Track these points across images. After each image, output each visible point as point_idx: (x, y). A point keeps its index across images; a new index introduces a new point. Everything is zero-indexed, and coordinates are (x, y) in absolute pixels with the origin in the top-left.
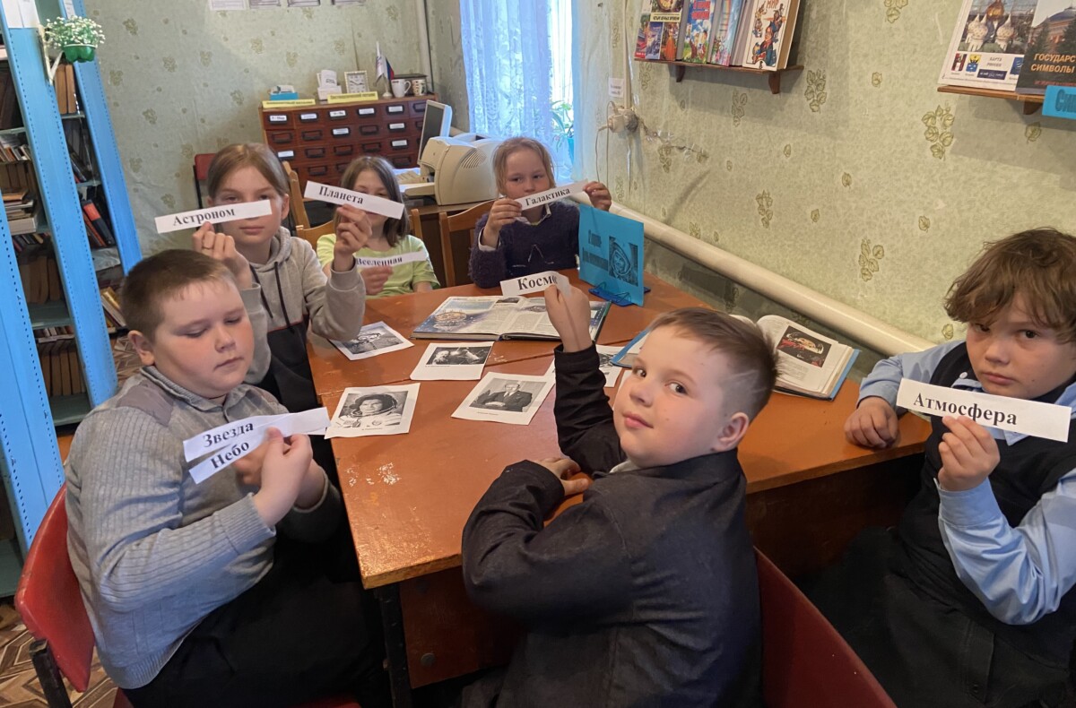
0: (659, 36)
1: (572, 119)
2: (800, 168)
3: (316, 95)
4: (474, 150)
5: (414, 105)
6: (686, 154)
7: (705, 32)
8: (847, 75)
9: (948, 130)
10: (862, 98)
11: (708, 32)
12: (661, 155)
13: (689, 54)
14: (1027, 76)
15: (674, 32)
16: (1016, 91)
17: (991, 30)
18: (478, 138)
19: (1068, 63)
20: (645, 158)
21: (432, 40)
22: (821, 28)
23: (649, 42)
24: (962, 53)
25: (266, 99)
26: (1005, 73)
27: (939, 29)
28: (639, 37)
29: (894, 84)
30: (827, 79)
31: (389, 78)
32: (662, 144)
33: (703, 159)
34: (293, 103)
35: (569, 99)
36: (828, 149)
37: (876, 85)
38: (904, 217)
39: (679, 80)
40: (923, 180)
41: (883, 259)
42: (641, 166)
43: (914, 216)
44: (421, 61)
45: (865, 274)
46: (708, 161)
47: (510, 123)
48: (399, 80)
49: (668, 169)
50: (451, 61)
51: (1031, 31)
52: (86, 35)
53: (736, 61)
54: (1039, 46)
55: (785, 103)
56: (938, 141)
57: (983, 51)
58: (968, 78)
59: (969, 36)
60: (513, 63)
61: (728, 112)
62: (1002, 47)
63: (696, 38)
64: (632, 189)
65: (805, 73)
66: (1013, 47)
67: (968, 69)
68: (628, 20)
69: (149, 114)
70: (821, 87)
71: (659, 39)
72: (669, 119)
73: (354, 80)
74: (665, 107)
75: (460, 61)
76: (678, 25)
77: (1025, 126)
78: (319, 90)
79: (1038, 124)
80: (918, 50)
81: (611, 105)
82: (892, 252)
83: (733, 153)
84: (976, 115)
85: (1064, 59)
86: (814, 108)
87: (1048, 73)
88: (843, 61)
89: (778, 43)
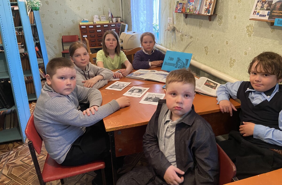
0: (181, 6)
1: (158, 28)
2: (215, 40)
3: (93, 21)
4: (133, 36)
5: (118, 25)
6: (187, 37)
7: (193, 5)
8: (228, 16)
9: (252, 30)
10: (231, 22)
11: (194, 6)
12: (181, 37)
13: (188, 11)
14: (271, 16)
15: (185, 5)
16: (268, 19)
17: (263, 5)
18: (134, 33)
19: (281, 13)
20: (177, 38)
21: (123, 8)
22: (222, 5)
23: (179, 8)
24: (256, 10)
25: (80, 22)
26: (266, 15)
27: (251, 5)
28: (176, 7)
29: (239, 19)
30: (223, 18)
31: (112, 18)
32: (181, 34)
33: (191, 38)
34: (87, 23)
35: (158, 23)
36: (223, 35)
37: (235, 19)
38: (241, 52)
39: (186, 18)
40: (246, 43)
41: (235, 62)
42: (175, 40)
43: (243, 51)
44: (120, 13)
45: (231, 66)
46: (193, 38)
47: (142, 29)
48: (114, 18)
49: (182, 40)
50: (128, 13)
51: (272, 5)
52: (37, 4)
53: (200, 13)
54: (274, 8)
55: (212, 23)
56: (250, 33)
57: (261, 10)
58: (257, 16)
59: (257, 6)
60: (144, 13)
61: (198, 26)
62: (265, 9)
63: (190, 7)
64: (173, 46)
65: (217, 16)
66: (268, 9)
67: (257, 14)
68: (173, 3)
69: (51, 25)
70: (221, 19)
71: (181, 7)
72: (183, 28)
73: (103, 18)
74: (182, 25)
75: (130, 14)
76: (186, 4)
77: (271, 29)
78: (94, 20)
79: (274, 28)
80: (246, 10)
81: (168, 24)
82: (238, 61)
83: (199, 36)
84: (259, 26)
85: (280, 12)
86: (220, 25)
87: (276, 15)
88: (227, 13)
89: (211, 8)
